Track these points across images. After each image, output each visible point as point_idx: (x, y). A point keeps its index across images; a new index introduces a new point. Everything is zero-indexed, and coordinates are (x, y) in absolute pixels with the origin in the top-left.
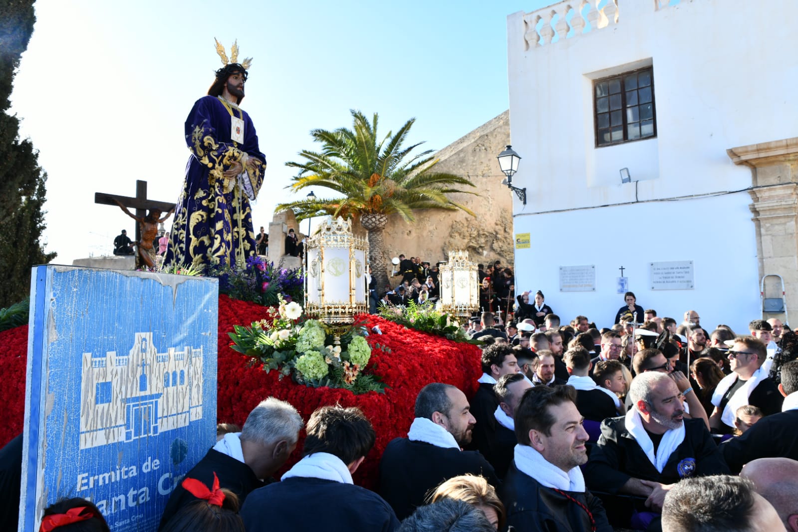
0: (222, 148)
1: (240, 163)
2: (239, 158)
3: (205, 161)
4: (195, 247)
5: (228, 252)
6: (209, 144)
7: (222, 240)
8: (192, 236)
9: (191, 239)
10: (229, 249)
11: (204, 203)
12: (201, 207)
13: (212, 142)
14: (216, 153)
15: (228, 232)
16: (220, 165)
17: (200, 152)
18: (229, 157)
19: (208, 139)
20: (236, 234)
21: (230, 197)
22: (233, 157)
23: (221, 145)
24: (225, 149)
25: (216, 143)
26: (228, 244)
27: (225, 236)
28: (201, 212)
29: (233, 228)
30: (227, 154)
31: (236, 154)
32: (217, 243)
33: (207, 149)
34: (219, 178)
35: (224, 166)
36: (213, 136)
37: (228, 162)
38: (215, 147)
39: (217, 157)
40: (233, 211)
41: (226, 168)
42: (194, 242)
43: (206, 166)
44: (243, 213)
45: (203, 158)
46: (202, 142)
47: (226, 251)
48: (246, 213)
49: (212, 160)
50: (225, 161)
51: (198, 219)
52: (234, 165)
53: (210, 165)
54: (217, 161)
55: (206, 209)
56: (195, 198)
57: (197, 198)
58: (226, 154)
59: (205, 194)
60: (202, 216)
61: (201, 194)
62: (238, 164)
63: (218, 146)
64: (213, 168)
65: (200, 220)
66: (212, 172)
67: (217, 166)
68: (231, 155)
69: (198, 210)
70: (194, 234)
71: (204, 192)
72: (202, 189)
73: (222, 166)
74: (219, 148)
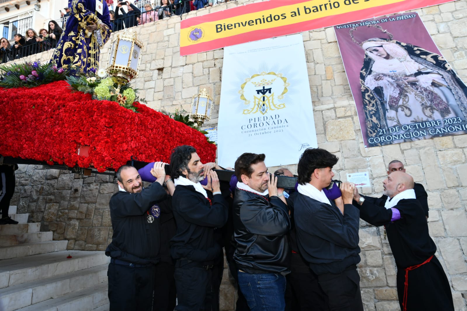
0: (88, 13)
1: (96, 24)
2: (96, 21)
3: (77, 16)
4: (65, 60)
5: (83, 67)
6: (81, 8)
7: (80, 59)
8: (63, 53)
9: (63, 55)
10: (84, 65)
11: (73, 38)
12: (71, 40)
13: (83, 7)
14: (84, 14)
15: (85, 57)
16: (85, 21)
17: (75, 11)
18: (91, 18)
19: (81, 5)
20: (89, 61)
21: (89, 40)
22: (93, 19)
23: (87, 11)
24: (89, 13)
25: (85, 9)
26: (83, 63)
27: (82, 58)
28: (70, 42)
29: (88, 57)
30: (90, 16)
31: (95, 18)
32: (76, 59)
33: (79, 11)
34: (83, 28)
35: (87, 22)
36: (84, 5)
37: (90, 22)
38: (84, 11)
39: (84, 16)
40: (89, 49)
41: (88, 24)
42: (64, 57)
43: (77, 19)
45: (76, 14)
46: (77, 5)
47: (81, 65)
48: (96, 51)
49: (80, 16)
50: (88, 20)
51: (68, 46)
52: (93, 24)
53: (79, 19)
54: (84, 18)
55: (74, 42)
56: (69, 35)
57: (70, 36)
59: (75, 34)
60: (71, 45)
61: (72, 34)
62: (95, 24)
63: (86, 11)
64: (81, 21)
65: (70, 46)
66: (80, 23)
67: (83, 20)
69: (69, 41)
70: (65, 53)
71: (74, 33)
72: (73, 32)
73: (86, 22)
74: (86, 12)
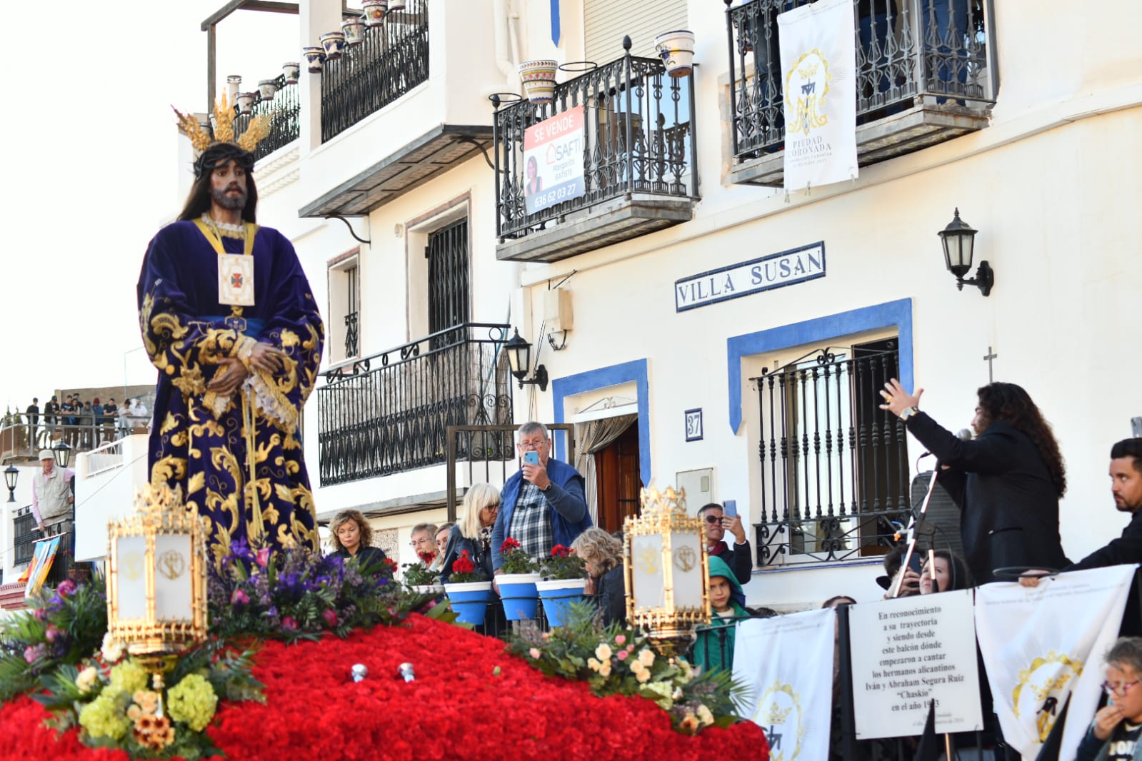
0: (195, 332)
1: (238, 359)
2: (235, 349)
3: (162, 363)
5: (226, 532)
6: (165, 328)
11: (176, 441)
12: (170, 449)
13: (171, 323)
14: (181, 345)
16: (191, 366)
17: (150, 347)
18: (209, 349)
19: (162, 320)
21: (232, 420)
22: (217, 349)
23: (192, 327)
24: (200, 334)
25: (182, 324)
26: (223, 516)
28: (171, 460)
29: (246, 481)
30: (202, 345)
31: (223, 341)
33: (163, 341)
34: (192, 393)
35: (201, 367)
36: (174, 314)
37: (210, 361)
38: (179, 332)
39: (184, 352)
40: (241, 449)
41: (206, 370)
43: (166, 371)
44: (265, 448)
46: (150, 327)
47: (215, 533)
48: (270, 448)
49: (172, 360)
50: (203, 358)
51: (166, 474)
52: (224, 365)
53: (170, 370)
54: (186, 359)
55: (177, 453)
56: (162, 433)
57: (165, 433)
58: (199, 345)
59: (177, 424)
60: (174, 467)
61: (171, 423)
62: (233, 360)
63: (186, 330)
64: (177, 374)
65: (168, 475)
66: (175, 382)
67: (183, 369)
68: (212, 346)
69: (165, 455)
71: (176, 419)
72: (172, 414)
73: (197, 368)
74: (188, 334)
